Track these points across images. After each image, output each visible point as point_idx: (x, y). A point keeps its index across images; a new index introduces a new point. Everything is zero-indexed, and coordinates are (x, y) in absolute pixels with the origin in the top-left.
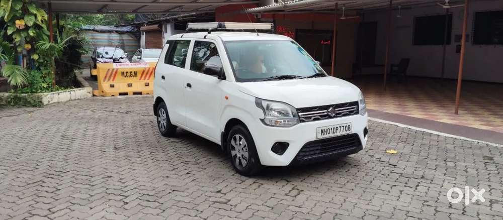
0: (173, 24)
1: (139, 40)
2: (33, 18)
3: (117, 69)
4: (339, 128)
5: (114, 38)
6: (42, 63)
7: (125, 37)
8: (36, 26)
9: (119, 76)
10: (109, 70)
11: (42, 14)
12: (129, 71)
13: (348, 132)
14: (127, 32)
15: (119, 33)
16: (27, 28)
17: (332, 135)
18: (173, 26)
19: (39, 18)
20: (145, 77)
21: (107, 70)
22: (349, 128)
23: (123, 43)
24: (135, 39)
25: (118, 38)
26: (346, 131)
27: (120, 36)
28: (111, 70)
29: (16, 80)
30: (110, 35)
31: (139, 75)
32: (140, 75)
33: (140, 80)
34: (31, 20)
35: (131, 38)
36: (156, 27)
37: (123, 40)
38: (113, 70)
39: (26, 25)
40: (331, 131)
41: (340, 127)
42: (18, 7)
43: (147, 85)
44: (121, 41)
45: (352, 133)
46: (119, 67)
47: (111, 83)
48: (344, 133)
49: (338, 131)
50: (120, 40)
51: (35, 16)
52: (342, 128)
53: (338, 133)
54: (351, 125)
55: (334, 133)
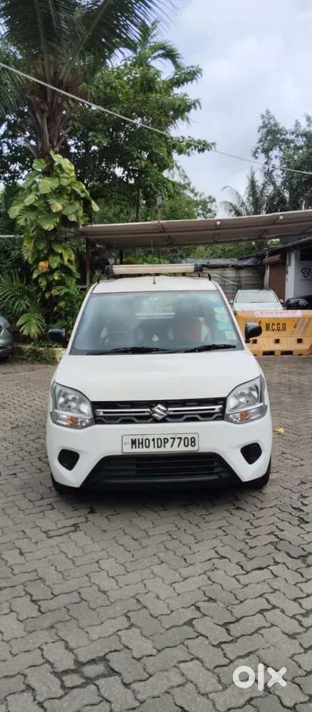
0: (299, 253)
1: (263, 275)
2: (58, 259)
4: (171, 441)
5: (229, 275)
6: (69, 312)
7: (243, 274)
8: (63, 268)
11: (69, 253)
13: (190, 449)
14: (247, 267)
15: (236, 269)
16: (52, 271)
17: (152, 450)
18: (299, 256)
19: (66, 259)
22: (193, 441)
23: (239, 282)
24: (257, 275)
25: (234, 275)
26: (187, 446)
27: (237, 273)
29: (30, 330)
30: (224, 272)
34: (56, 261)
35: (250, 275)
36: (277, 257)
37: (240, 277)
39: (49, 267)
40: (152, 442)
41: (174, 439)
42: (42, 246)
44: (237, 279)
45: (200, 451)
48: (182, 449)
49: (168, 444)
50: (236, 277)
51: (61, 255)
52: (177, 441)
53: (168, 449)
54: (196, 436)
55: (158, 447)
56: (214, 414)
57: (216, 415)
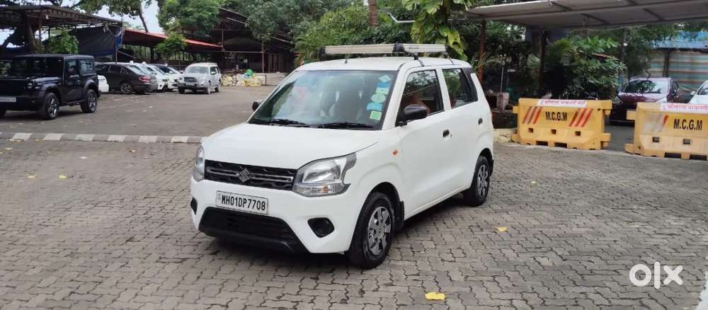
3: (541, 107)
4: (248, 202)
9: (542, 117)
10: (531, 107)
12: (556, 112)
13: (260, 212)
17: (235, 207)
20: (579, 122)
21: (528, 108)
22: (263, 205)
26: (259, 209)
28: (533, 108)
31: (570, 118)
32: (571, 120)
33: (570, 125)
38: (536, 107)
40: (235, 201)
41: (251, 200)
43: (578, 134)
45: (268, 215)
46: (544, 104)
47: (531, 126)
48: (255, 210)
49: (246, 205)
52: (253, 202)
53: (246, 209)
54: (266, 201)
55: (239, 206)
56: (285, 183)
57: (287, 185)
